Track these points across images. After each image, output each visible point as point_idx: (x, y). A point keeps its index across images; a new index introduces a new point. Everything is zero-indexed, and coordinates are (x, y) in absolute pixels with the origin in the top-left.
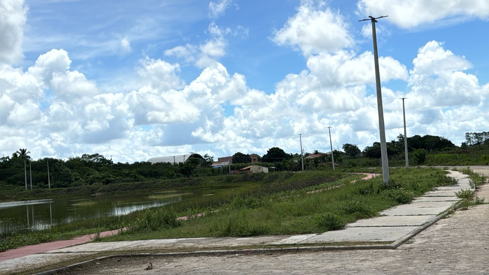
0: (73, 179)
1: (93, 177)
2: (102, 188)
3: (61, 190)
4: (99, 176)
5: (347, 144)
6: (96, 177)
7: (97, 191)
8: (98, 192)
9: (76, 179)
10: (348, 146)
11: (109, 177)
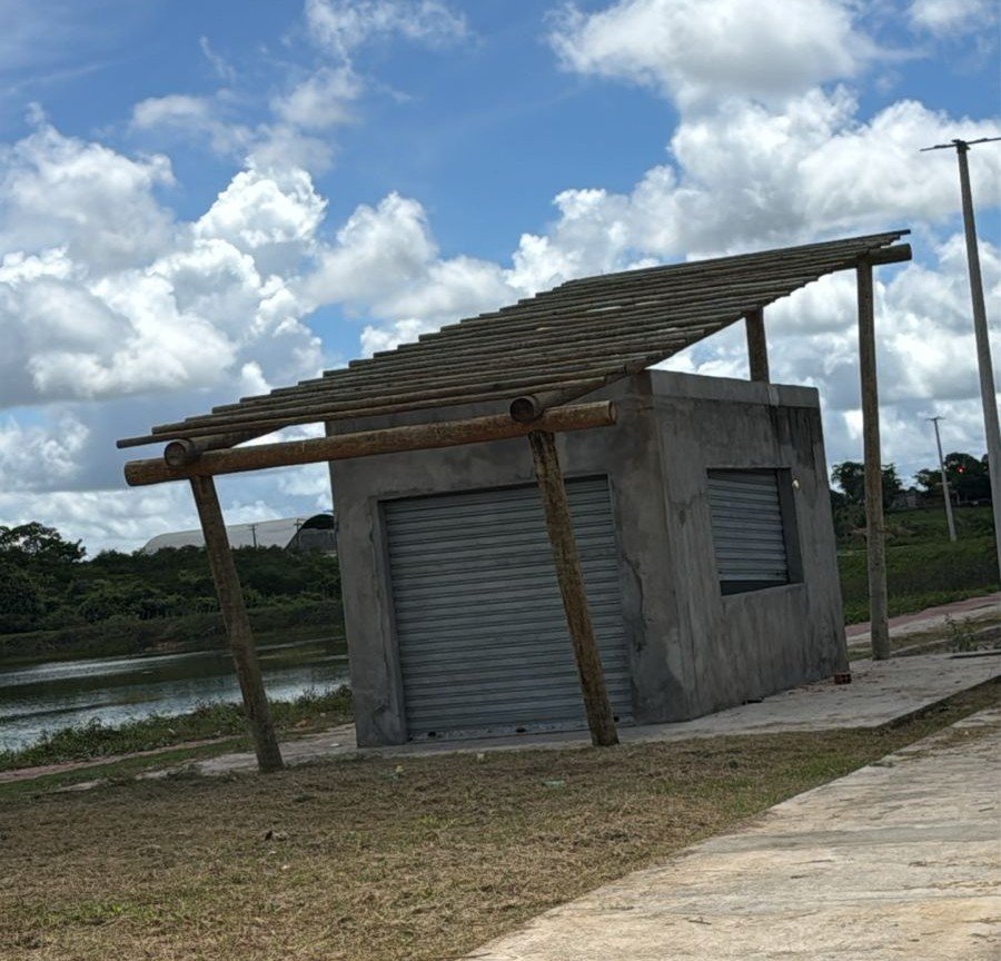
0: (42, 606)
1: (101, 596)
2: (170, 628)
3: (36, 637)
4: (119, 595)
5: (847, 465)
6: (111, 597)
7: (160, 637)
8: (164, 641)
9: (51, 607)
10: (851, 472)
11: (151, 595)
